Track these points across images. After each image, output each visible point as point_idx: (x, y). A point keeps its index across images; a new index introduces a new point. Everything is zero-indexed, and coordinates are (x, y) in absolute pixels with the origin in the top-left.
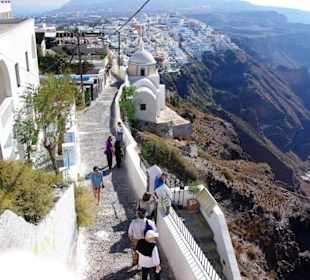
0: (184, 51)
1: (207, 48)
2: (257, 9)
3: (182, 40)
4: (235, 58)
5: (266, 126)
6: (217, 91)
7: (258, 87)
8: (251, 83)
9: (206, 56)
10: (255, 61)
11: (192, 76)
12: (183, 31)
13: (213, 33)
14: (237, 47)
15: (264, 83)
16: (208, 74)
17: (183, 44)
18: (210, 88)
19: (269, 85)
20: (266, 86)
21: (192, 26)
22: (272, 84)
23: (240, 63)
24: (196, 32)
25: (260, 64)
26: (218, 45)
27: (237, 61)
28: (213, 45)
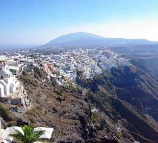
0: (100, 67)
1: (113, 65)
2: (152, 43)
3: (100, 61)
4: (130, 70)
5: (148, 108)
6: (118, 89)
7: (144, 86)
8: (140, 84)
9: (113, 69)
10: (143, 71)
11: (104, 80)
12: (101, 57)
13: (118, 57)
15: (147, 83)
16: (114, 79)
17: (100, 63)
18: (114, 87)
19: (151, 85)
20: (149, 85)
21: (106, 54)
22: (153, 85)
23: (132, 73)
24: (108, 57)
25: (146, 73)
26: (120, 64)
27: (130, 72)
28: (117, 64)
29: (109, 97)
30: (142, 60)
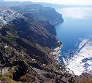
0: (6, 20)
1: (14, 18)
3: (5, 17)
4: (24, 20)
5: (37, 40)
6: (18, 32)
7: (33, 28)
8: (30, 28)
9: (14, 21)
10: (32, 20)
11: (9, 28)
12: (5, 14)
13: (16, 13)
14: (24, 17)
15: (34, 27)
16: (15, 27)
17: (5, 18)
18: (16, 31)
19: (36, 27)
20: (35, 27)
21: (8, 12)
22: (37, 27)
23: (25, 22)
24: (10, 14)
26: (17, 17)
28: (16, 17)
29: (14, 38)
30: (30, 14)
